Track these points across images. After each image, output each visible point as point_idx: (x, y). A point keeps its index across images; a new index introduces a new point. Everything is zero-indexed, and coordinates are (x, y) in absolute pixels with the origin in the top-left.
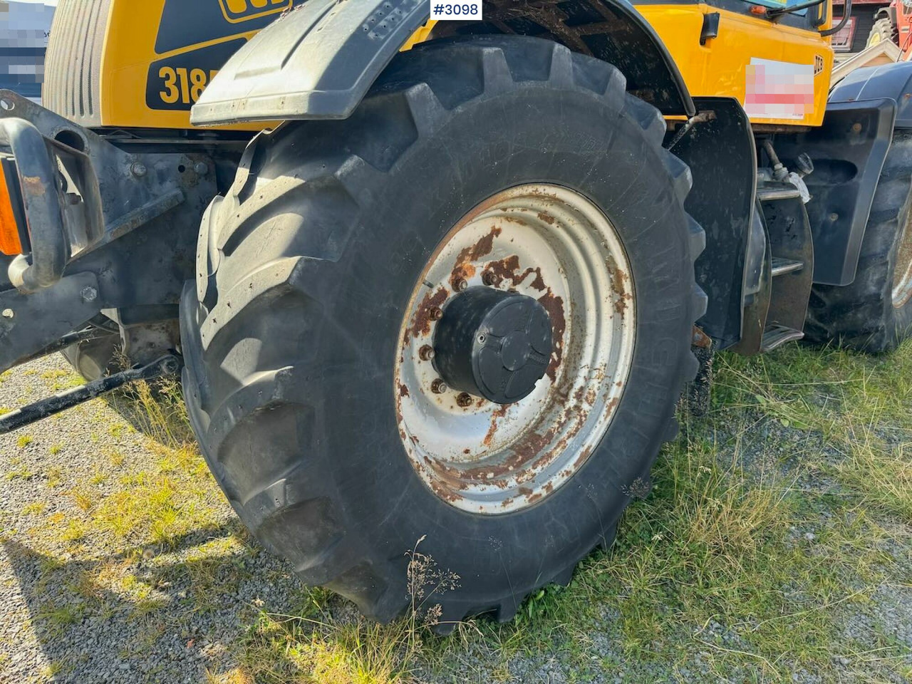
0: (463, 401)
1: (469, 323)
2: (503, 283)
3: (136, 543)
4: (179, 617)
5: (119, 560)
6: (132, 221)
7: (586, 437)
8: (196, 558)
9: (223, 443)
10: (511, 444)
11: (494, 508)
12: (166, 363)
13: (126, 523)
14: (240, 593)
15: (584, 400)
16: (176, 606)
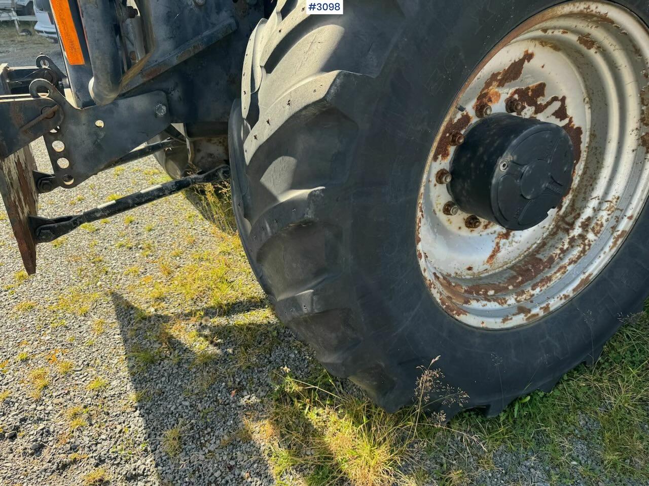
0: (471, 223)
1: (492, 149)
2: (525, 110)
3: (200, 305)
4: (227, 369)
5: (187, 318)
6: (194, 47)
7: (588, 265)
8: (242, 323)
9: (261, 249)
10: (511, 264)
11: (494, 324)
12: (222, 171)
13: (194, 289)
14: (272, 356)
15: (590, 230)
16: (225, 359)
